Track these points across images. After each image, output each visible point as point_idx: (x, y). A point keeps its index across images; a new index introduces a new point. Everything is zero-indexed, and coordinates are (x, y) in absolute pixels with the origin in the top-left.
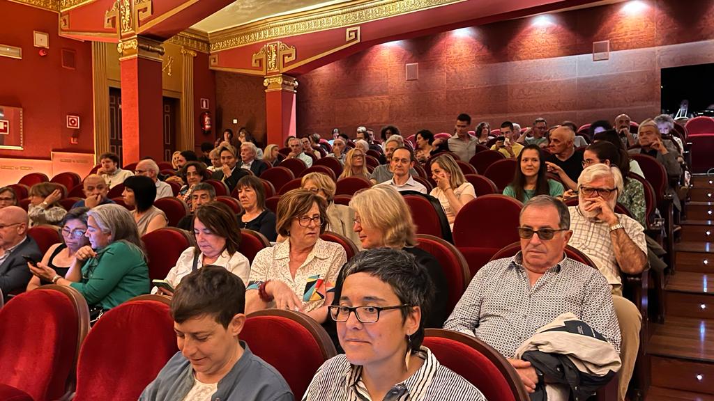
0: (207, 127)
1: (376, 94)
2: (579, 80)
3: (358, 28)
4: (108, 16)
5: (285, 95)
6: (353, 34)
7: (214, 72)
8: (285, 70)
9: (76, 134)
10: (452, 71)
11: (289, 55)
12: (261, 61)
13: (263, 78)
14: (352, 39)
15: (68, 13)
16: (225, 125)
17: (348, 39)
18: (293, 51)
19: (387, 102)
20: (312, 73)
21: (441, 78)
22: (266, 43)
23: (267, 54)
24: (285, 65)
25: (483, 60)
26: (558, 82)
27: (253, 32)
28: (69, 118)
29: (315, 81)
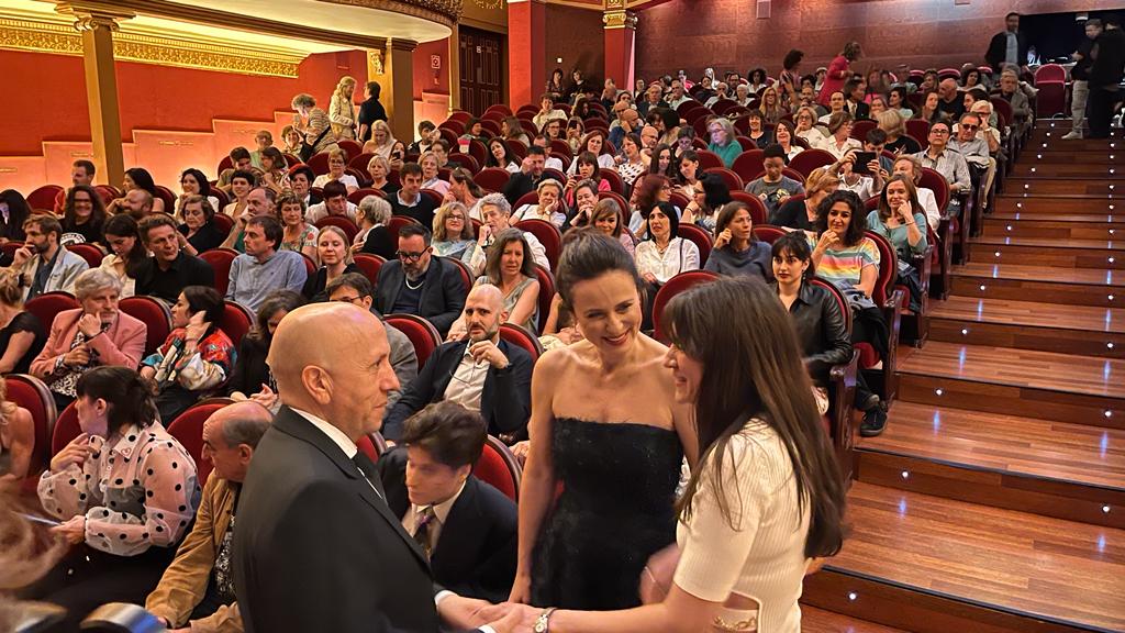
1: (722, 32)
2: (940, 23)
9: (438, 75)
10: (807, 9)
13: (602, 14)
19: (735, 42)
21: (795, 17)
26: (917, 25)
28: (433, 58)
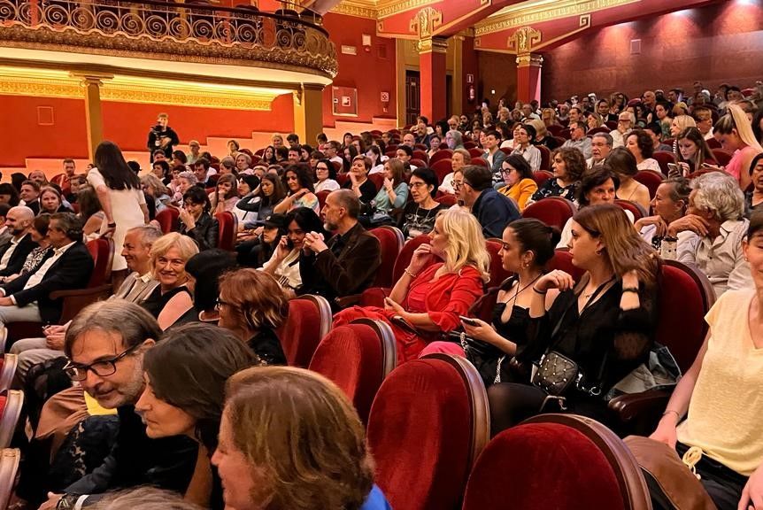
0: (472, 97)
1: (606, 66)
3: (589, 16)
4: (412, 23)
5: (533, 70)
6: (585, 20)
7: (477, 52)
8: (533, 50)
9: (387, 105)
10: (668, 45)
11: (536, 38)
12: (514, 43)
13: (515, 57)
14: (584, 25)
15: (382, 20)
16: (485, 95)
17: (581, 24)
18: (539, 34)
19: (614, 72)
20: (555, 51)
21: (659, 51)
22: (518, 28)
23: (519, 37)
24: (533, 46)
25: (693, 36)
26: (751, 52)
27: (510, 19)
28: (383, 94)
29: (558, 56)
